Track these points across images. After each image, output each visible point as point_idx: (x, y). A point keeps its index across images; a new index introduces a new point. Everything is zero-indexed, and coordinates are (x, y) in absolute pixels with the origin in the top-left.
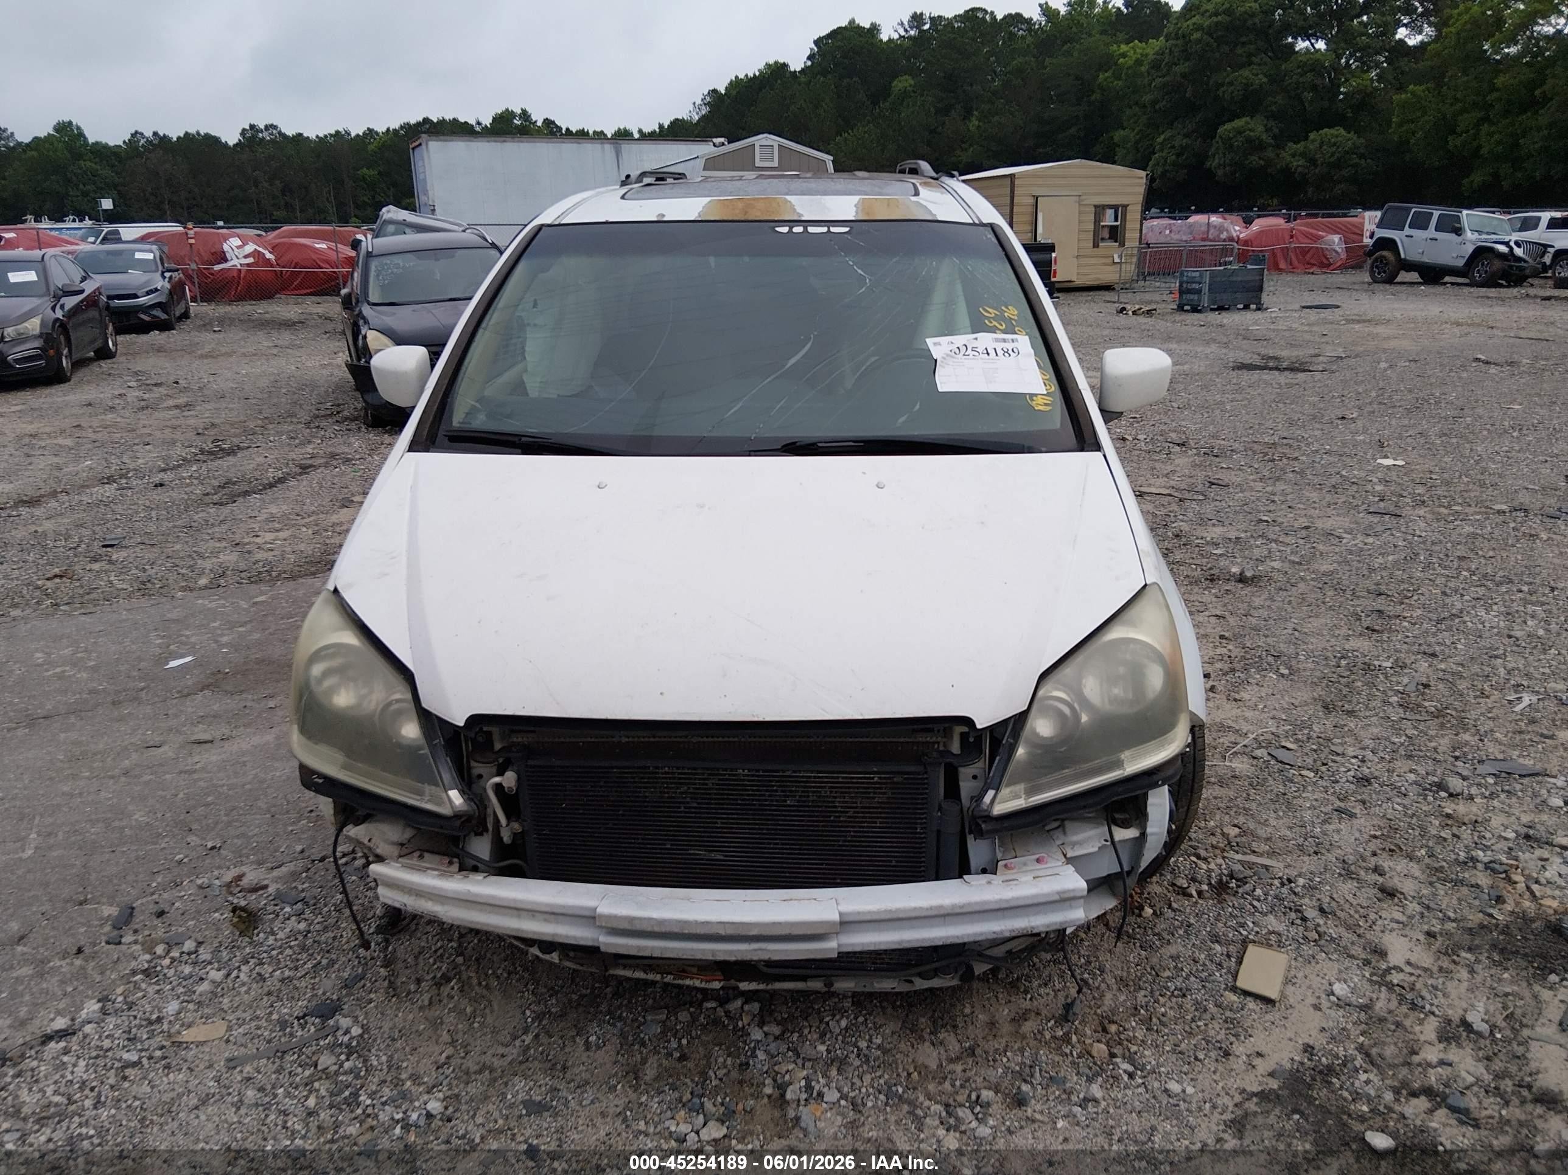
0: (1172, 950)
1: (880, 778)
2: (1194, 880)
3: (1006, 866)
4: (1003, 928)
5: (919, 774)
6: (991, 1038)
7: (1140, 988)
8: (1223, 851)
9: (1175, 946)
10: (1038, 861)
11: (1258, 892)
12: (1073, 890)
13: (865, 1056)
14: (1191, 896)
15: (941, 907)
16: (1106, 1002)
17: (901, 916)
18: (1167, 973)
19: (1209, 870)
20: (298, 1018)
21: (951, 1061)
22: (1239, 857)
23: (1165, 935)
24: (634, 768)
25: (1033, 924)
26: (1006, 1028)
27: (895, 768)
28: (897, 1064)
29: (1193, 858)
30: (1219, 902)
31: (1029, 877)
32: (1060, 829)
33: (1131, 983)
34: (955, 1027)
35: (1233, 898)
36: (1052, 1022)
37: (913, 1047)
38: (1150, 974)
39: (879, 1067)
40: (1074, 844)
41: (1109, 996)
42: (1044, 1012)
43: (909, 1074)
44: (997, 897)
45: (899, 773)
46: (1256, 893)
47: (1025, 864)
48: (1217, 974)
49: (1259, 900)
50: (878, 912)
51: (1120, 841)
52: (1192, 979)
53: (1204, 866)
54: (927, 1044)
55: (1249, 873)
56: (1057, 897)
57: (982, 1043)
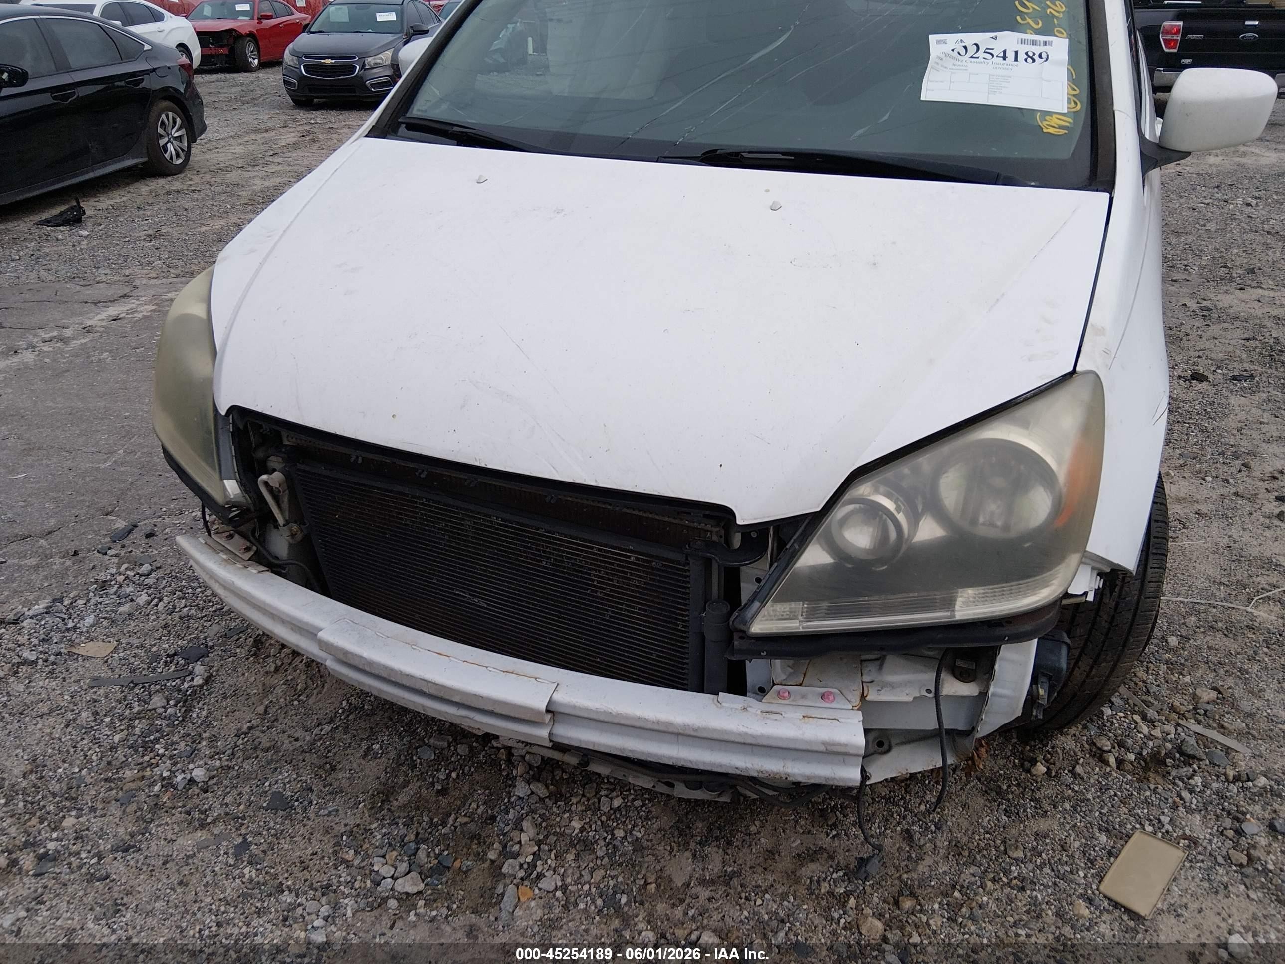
0: (1043, 825)
1: (637, 559)
2: (1121, 744)
3: (778, 693)
4: (749, 766)
5: (679, 563)
6: (760, 870)
7: (973, 863)
8: (1183, 716)
9: (1049, 822)
10: (823, 696)
11: (1198, 780)
12: (846, 745)
13: (614, 847)
14: (1107, 764)
15: (670, 724)
16: (920, 868)
17: (622, 722)
18: (1020, 854)
19: (1150, 737)
20: (168, 656)
21: (703, 882)
22: (1199, 729)
23: (1046, 805)
24: (391, 492)
25: (789, 771)
26: (785, 863)
27: (654, 551)
28: (641, 866)
29: (1137, 717)
30: (1140, 781)
31: (798, 714)
32: (878, 662)
33: (966, 853)
34: (729, 843)
35: (1159, 779)
36: (841, 873)
37: (671, 853)
38: (997, 848)
39: (620, 865)
40: (884, 685)
41: (928, 861)
42: (840, 858)
43: (647, 883)
44: (742, 729)
45: (657, 557)
46: (1192, 782)
47: (804, 696)
48: (1082, 874)
49: (1191, 792)
50: (597, 711)
51: (947, 696)
52: (1047, 870)
53: (1145, 730)
54: (688, 854)
55: (1200, 753)
56: (822, 748)
57: (746, 872)
